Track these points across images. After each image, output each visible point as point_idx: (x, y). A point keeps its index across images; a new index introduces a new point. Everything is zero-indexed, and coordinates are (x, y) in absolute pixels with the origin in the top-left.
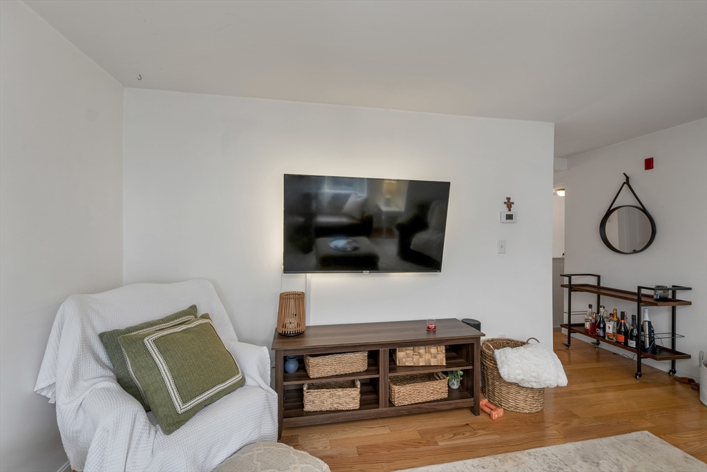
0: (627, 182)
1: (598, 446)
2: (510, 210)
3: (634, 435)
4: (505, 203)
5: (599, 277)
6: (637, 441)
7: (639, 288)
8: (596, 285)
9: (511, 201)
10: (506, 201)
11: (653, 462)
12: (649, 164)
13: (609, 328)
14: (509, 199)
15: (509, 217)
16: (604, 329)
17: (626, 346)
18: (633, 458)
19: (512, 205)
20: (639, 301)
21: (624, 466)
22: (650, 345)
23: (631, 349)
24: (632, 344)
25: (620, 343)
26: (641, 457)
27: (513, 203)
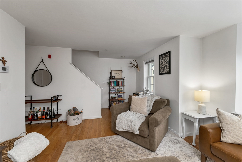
0: (42, 61)
1: (63, 158)
2: (4, 65)
3: (66, 146)
4: (1, 60)
5: (31, 96)
6: (68, 147)
7: (52, 97)
8: (30, 100)
9: (5, 59)
10: (2, 59)
11: (76, 149)
12: (50, 57)
13: (39, 115)
14: (3, 58)
15: (4, 69)
16: (37, 116)
17: (46, 119)
18: (72, 152)
19: (6, 62)
20: (52, 102)
21: (73, 157)
22: (53, 115)
23: (48, 119)
24: (48, 117)
25: (43, 119)
26: (73, 150)
27: (6, 61)
